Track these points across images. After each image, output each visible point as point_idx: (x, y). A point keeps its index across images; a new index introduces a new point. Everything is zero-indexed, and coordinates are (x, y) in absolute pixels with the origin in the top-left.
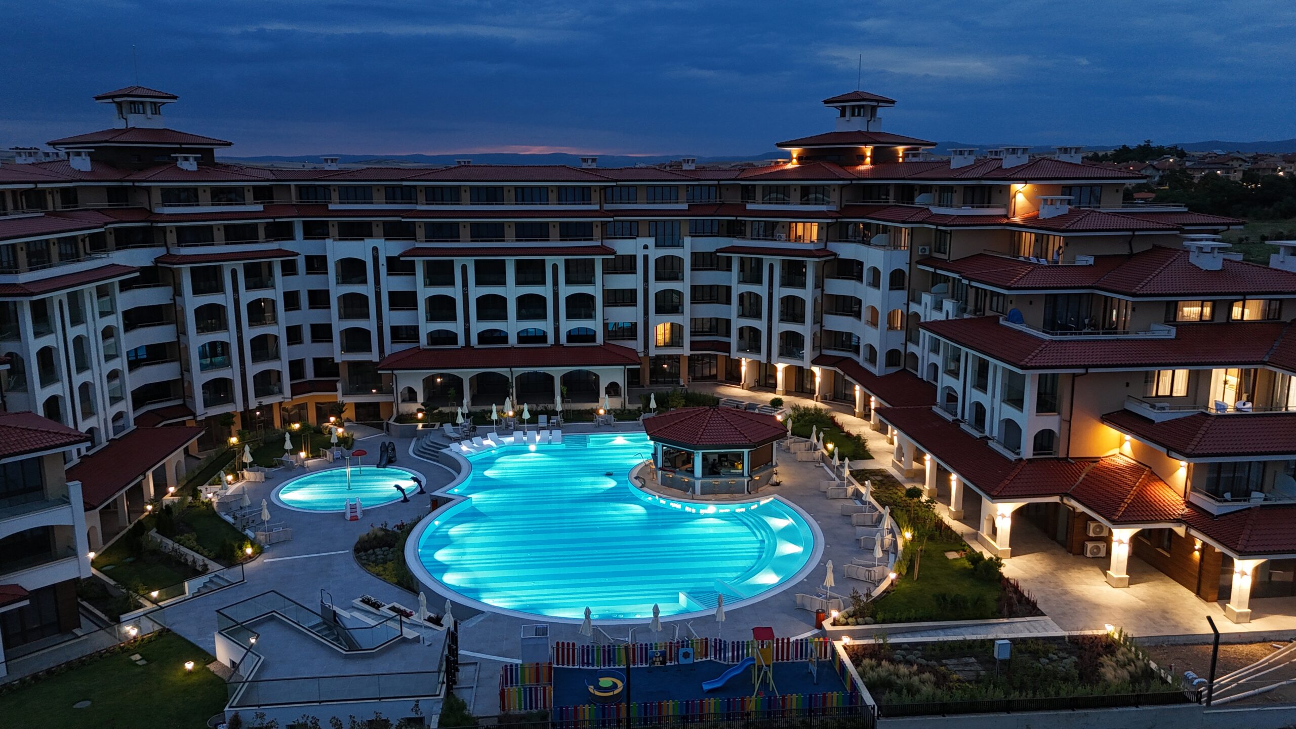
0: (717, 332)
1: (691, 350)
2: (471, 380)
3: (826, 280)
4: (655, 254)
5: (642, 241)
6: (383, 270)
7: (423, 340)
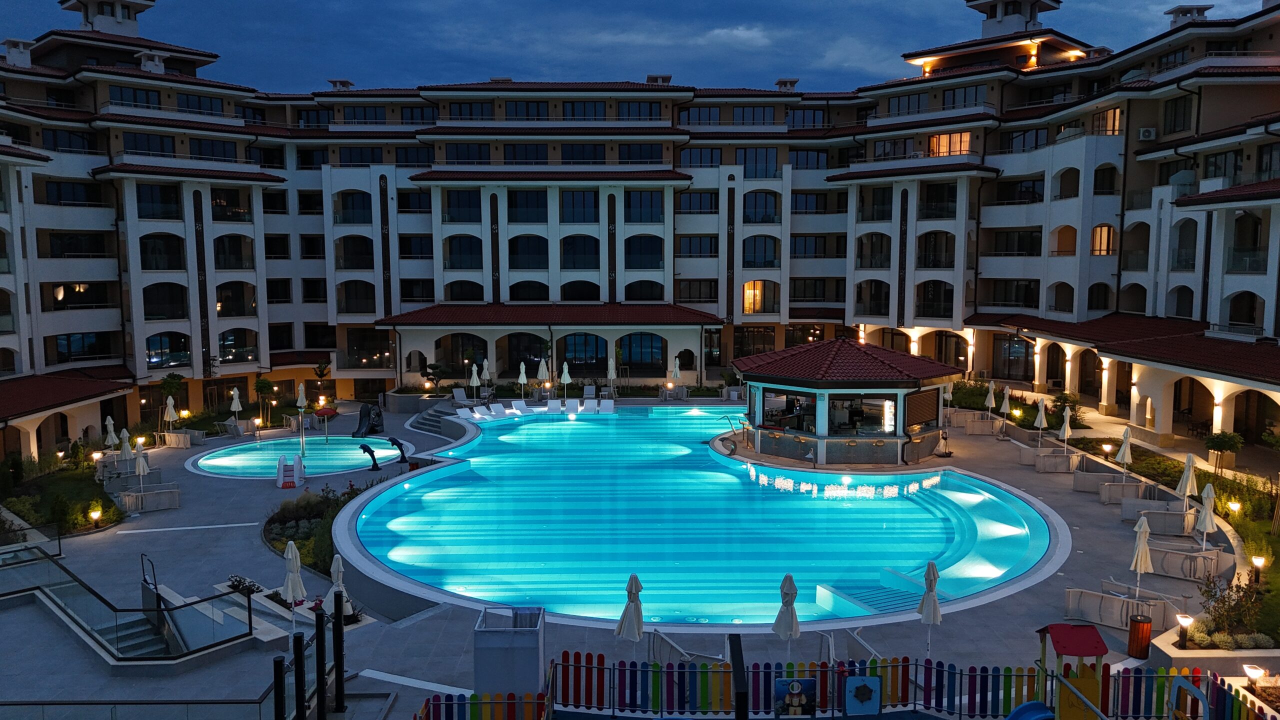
0: (824, 297)
1: (790, 318)
2: (498, 343)
3: (983, 209)
4: (743, 187)
5: (726, 170)
6: (393, 206)
7: (439, 294)
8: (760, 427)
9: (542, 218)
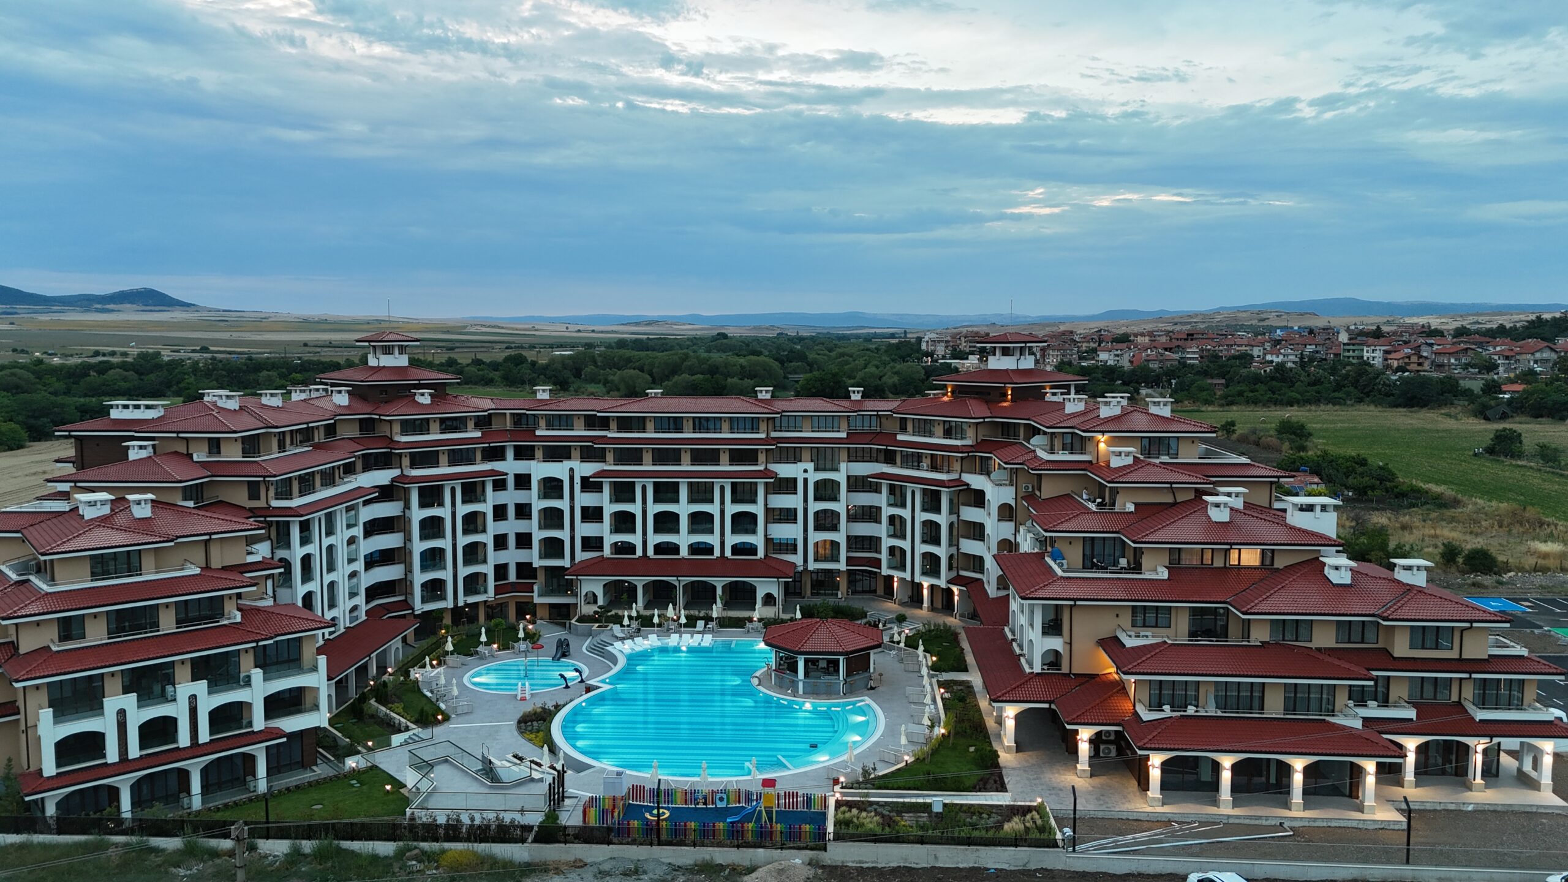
0: (870, 549)
1: (847, 565)
2: (644, 590)
3: (962, 508)
4: (814, 477)
5: (801, 466)
6: (577, 488)
7: (607, 551)
8: (774, 670)
9: (676, 501)
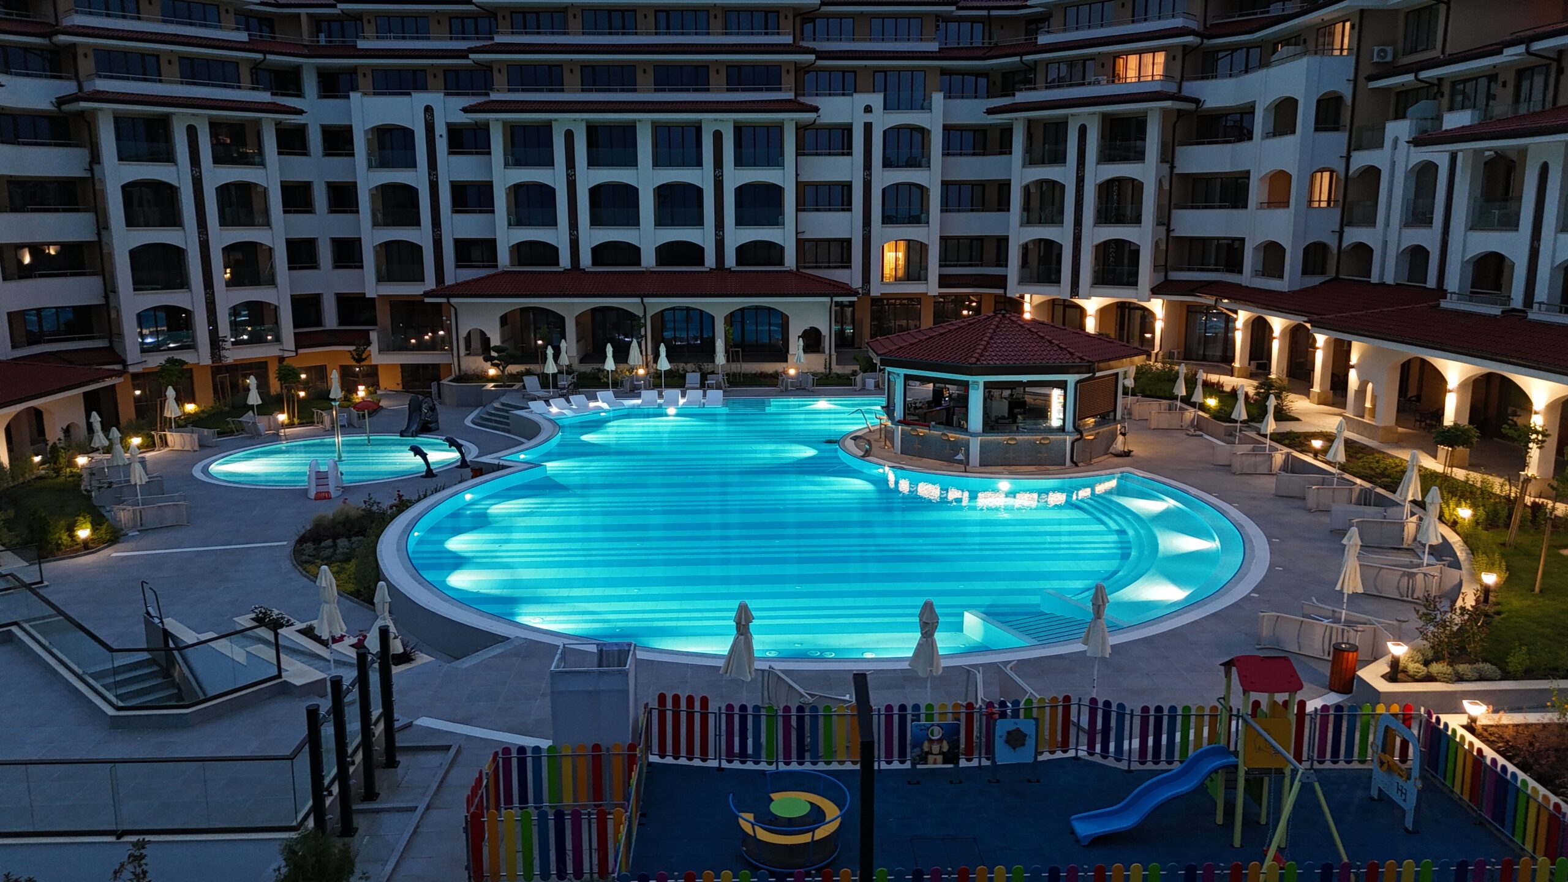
0: (981, 260)
1: (940, 287)
2: (579, 320)
3: (1178, 149)
4: (884, 121)
5: (862, 99)
6: (442, 145)
7: (504, 258)
8: (900, 422)
9: (631, 161)
